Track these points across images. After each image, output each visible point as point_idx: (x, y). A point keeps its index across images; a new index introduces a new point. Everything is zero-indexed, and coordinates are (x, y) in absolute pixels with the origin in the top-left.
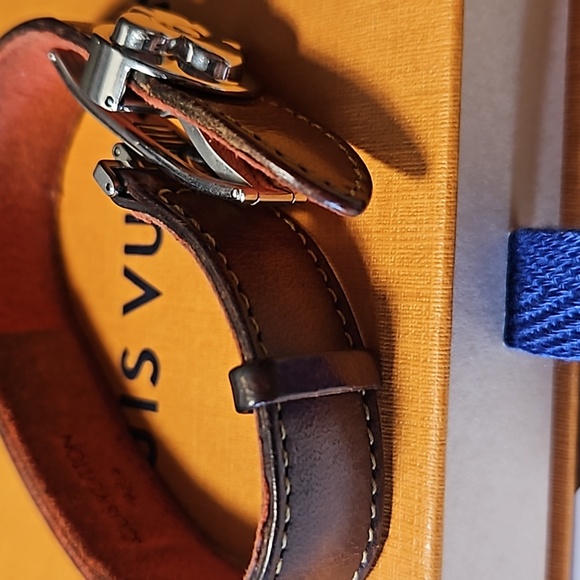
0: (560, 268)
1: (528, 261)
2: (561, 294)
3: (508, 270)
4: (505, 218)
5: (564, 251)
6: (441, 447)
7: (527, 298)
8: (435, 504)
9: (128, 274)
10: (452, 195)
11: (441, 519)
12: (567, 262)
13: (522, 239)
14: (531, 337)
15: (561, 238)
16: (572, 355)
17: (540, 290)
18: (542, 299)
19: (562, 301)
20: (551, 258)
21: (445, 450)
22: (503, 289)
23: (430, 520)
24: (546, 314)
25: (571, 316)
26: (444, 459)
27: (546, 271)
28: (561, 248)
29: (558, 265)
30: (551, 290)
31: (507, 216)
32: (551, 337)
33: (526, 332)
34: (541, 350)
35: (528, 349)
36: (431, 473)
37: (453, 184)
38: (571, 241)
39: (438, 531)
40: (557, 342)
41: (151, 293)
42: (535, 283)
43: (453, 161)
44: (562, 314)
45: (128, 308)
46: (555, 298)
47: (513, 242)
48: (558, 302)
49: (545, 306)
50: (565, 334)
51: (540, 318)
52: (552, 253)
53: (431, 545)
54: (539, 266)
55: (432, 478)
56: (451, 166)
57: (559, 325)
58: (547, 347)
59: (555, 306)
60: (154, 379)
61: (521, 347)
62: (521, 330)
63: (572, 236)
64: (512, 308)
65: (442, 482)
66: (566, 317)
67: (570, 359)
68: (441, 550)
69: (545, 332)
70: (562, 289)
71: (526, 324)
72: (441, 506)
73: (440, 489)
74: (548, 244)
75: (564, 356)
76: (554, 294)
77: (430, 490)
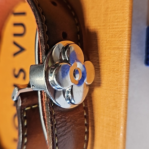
9: (15, 43)
10: (131, 12)
11: (126, 125)
21: (128, 102)
23: (122, 125)
26: (127, 105)
37: (131, 8)
45: (15, 54)
53: (122, 134)
55: (123, 111)
60: (24, 78)
68: (126, 135)
72: (126, 121)
77: (122, 115)
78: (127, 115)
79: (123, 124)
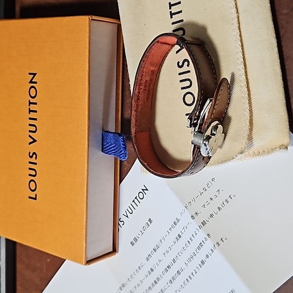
1: (104, 137)
9: (30, 136)
13: (104, 133)
17: (106, 143)
31: (101, 129)
32: (108, 151)
35: (109, 154)
40: (114, 153)
41: (35, 141)
42: (105, 141)
45: (30, 143)
46: (108, 144)
54: (106, 138)
57: (109, 149)
59: (108, 146)
62: (105, 149)
64: (103, 145)
65: (88, 177)
69: (111, 151)
71: (105, 145)
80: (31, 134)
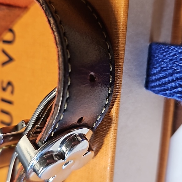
0: (168, 60)
1: (156, 56)
2: (167, 71)
3: (148, 59)
4: (148, 37)
5: (170, 54)
6: (115, 131)
7: (155, 71)
8: (112, 152)
9: (4, 52)
10: (125, 29)
11: (114, 158)
12: (171, 58)
13: (154, 47)
14: (155, 87)
15: (169, 48)
16: (170, 96)
17: (159, 68)
18: (160, 72)
19: (168, 74)
20: (165, 56)
21: (117, 132)
22: (145, 66)
24: (161, 78)
25: (171, 80)
26: (116, 135)
27: (162, 61)
28: (169, 52)
29: (167, 59)
30: (163, 69)
32: (162, 88)
33: (153, 84)
34: (158, 92)
35: (154, 91)
36: (111, 140)
37: (125, 24)
38: (173, 50)
39: (112, 163)
40: (165, 90)
41: (11, 59)
42: (157, 65)
43: (125, 14)
44: (167, 79)
45: (4, 64)
46: (165, 72)
47: (150, 47)
48: (166, 74)
49: (161, 75)
50: (168, 87)
51: (159, 79)
52: (165, 54)
53: (110, 168)
54: (159, 59)
55: (111, 142)
56: (125, 16)
57: (166, 84)
58: (160, 92)
59: (165, 75)
60: (12, 92)
61: (150, 90)
62: (151, 83)
63: (173, 48)
64: (149, 75)
66: (169, 81)
67: (169, 97)
68: (113, 170)
70: (168, 69)
71: (153, 81)
72: (114, 153)
73: (114, 147)
74: (164, 50)
75: (167, 96)
76: (165, 71)
77: (110, 147)
78: (115, 147)
79: (111, 157)
80: (7, 47)
